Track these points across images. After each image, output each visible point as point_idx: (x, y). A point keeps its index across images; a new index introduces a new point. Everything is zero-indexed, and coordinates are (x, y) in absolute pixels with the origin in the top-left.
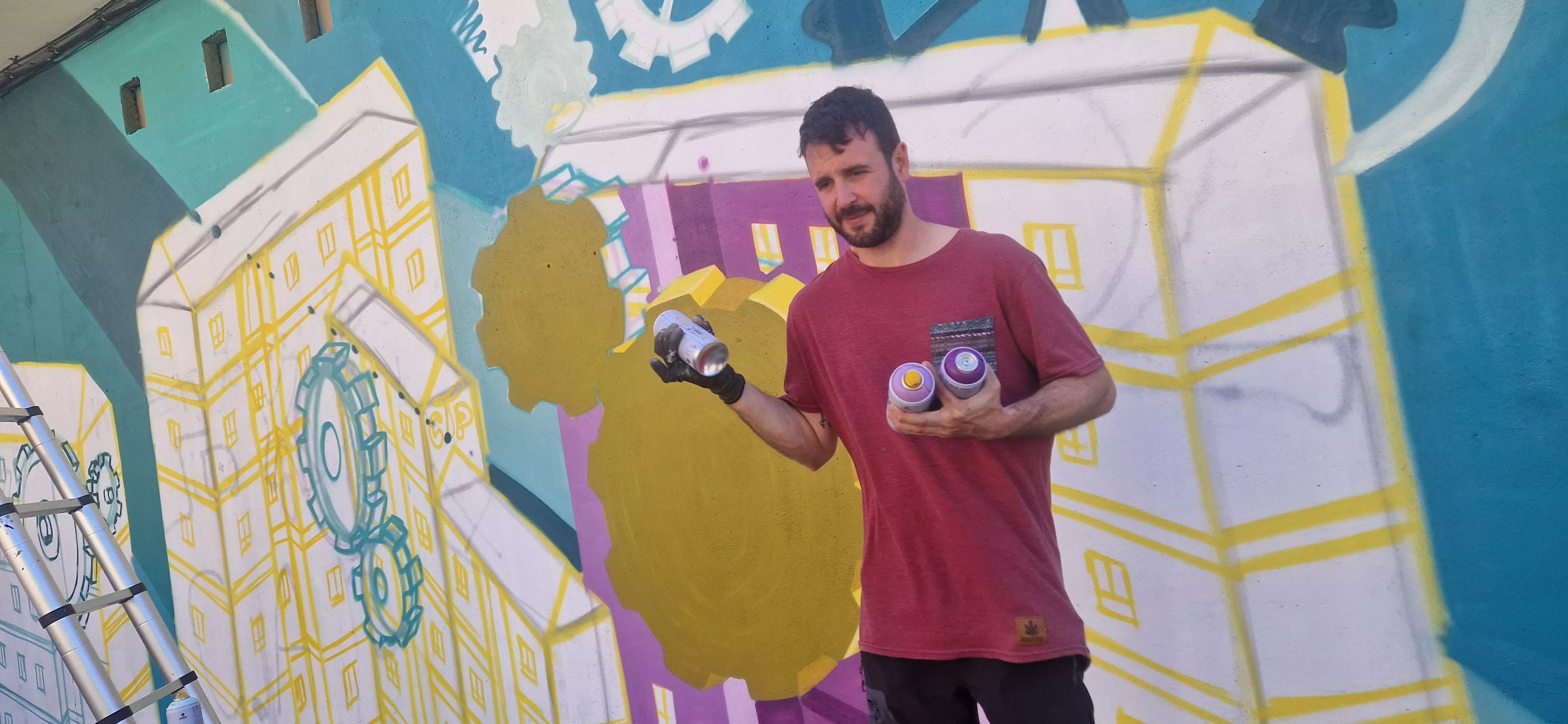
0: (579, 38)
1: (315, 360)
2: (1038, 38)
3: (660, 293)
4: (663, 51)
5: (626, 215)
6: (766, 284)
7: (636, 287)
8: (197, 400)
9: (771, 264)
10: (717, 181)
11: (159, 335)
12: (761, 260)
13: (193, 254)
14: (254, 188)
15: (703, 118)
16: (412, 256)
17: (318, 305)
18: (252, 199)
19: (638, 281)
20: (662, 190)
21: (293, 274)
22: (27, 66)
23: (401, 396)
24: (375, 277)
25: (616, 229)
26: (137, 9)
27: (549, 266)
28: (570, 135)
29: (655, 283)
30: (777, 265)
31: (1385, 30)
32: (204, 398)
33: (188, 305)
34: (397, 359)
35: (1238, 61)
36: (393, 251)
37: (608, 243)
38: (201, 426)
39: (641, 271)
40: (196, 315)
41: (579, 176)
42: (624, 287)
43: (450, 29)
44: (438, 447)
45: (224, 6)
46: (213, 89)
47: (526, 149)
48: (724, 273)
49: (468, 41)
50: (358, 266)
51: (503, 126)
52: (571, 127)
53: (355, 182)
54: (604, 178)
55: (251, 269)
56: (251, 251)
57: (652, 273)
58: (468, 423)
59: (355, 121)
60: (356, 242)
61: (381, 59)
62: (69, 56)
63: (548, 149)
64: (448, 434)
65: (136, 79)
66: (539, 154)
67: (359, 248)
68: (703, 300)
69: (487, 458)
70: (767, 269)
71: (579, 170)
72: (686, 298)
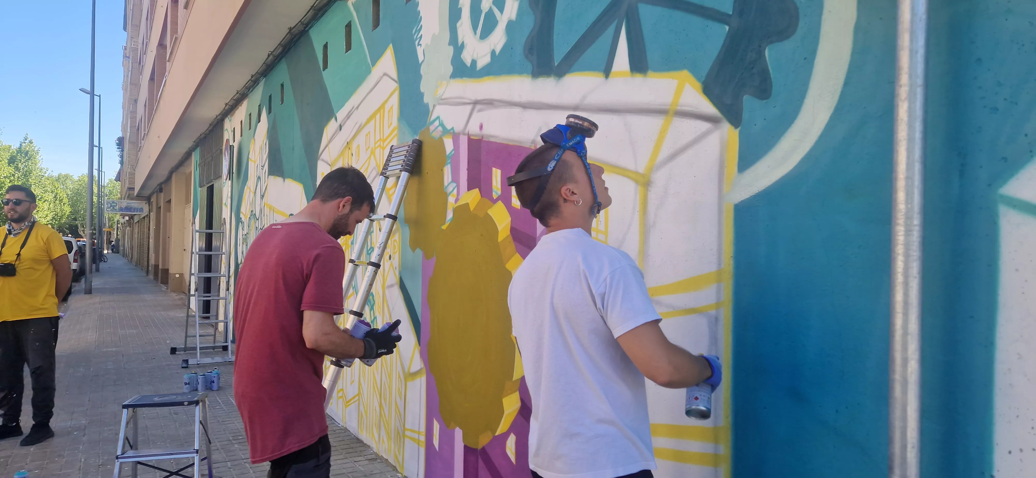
0: (450, 44)
2: (609, 76)
3: (459, 199)
4: (475, 57)
5: (453, 151)
6: (494, 205)
7: (452, 193)
9: (497, 192)
10: (484, 139)
12: (493, 191)
13: (334, 137)
14: (352, 107)
15: (484, 100)
18: (351, 113)
19: (453, 190)
20: (465, 138)
21: (358, 156)
22: (297, 32)
24: (378, 162)
25: (450, 158)
26: (327, 7)
27: (428, 173)
28: (442, 100)
29: (458, 192)
30: (499, 195)
31: (765, 101)
35: (692, 109)
37: (446, 165)
39: (455, 184)
41: (441, 124)
42: (448, 192)
43: (412, 31)
44: (387, 261)
45: (352, 8)
46: (346, 52)
47: (427, 105)
48: (481, 194)
49: (416, 39)
50: (375, 157)
51: (422, 89)
52: (442, 95)
53: (379, 110)
54: (449, 127)
55: (347, 149)
56: (348, 141)
57: (458, 186)
58: (397, 251)
59: (382, 77)
60: (375, 143)
61: (391, 45)
62: (310, 28)
63: (434, 106)
64: (390, 255)
65: (327, 43)
66: (431, 108)
67: (376, 147)
68: (472, 208)
69: (400, 273)
70: (495, 196)
71: (442, 121)
72: (467, 205)
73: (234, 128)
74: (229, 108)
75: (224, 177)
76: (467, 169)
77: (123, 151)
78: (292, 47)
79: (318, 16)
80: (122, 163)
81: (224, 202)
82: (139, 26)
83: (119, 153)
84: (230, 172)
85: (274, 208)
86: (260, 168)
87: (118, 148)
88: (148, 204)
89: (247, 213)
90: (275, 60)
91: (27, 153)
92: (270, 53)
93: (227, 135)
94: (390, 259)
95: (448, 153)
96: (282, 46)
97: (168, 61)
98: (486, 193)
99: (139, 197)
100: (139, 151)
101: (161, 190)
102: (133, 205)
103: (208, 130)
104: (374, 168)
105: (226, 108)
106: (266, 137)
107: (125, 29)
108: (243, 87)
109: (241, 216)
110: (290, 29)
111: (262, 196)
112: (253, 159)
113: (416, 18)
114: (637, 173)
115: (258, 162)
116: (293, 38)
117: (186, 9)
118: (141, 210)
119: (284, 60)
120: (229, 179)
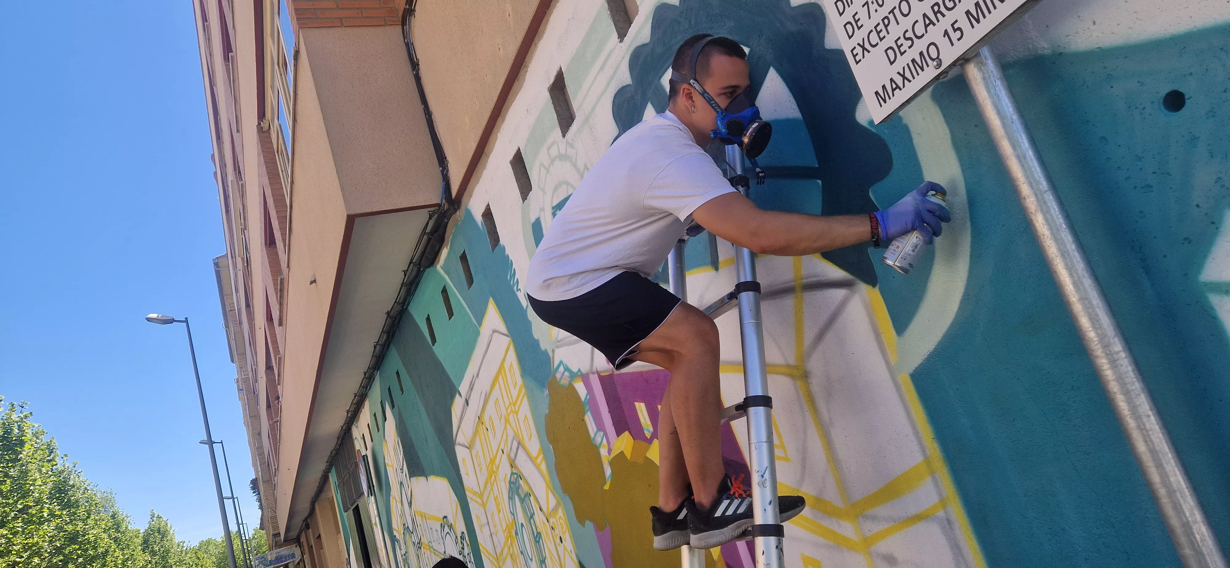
1: (510, 482)
2: (719, 268)
3: (612, 450)
5: (588, 395)
6: (650, 445)
7: (602, 445)
8: (482, 503)
9: (649, 432)
11: (464, 463)
12: (645, 430)
13: (463, 416)
14: (472, 377)
16: (525, 420)
17: (504, 448)
18: (473, 383)
19: (602, 441)
20: (596, 377)
21: (493, 429)
23: (541, 509)
24: (517, 432)
25: (587, 405)
27: (569, 428)
28: (558, 342)
29: (609, 443)
33: (468, 446)
34: (535, 486)
35: (819, 279)
36: (519, 416)
37: (586, 415)
38: (486, 520)
39: (602, 434)
40: (471, 452)
41: (567, 369)
42: (598, 444)
43: (507, 278)
44: (559, 545)
45: (442, 272)
46: (450, 319)
47: (546, 351)
48: (632, 436)
49: (514, 285)
50: (510, 425)
51: (536, 337)
52: (558, 336)
53: (499, 372)
54: (575, 370)
55: (481, 425)
56: (479, 414)
57: (606, 434)
58: (566, 531)
59: (492, 336)
60: (507, 409)
61: (491, 298)
62: (408, 304)
63: (553, 351)
64: (560, 537)
65: (428, 315)
66: (551, 354)
67: (508, 413)
68: (628, 455)
69: (577, 556)
70: (648, 435)
71: (566, 365)
72: (622, 453)
73: (363, 435)
74: (351, 415)
75: (366, 494)
76: (609, 412)
77: (259, 494)
78: (396, 329)
79: (412, 291)
80: (261, 507)
81: (373, 522)
82: (244, 354)
83: (256, 497)
84: (370, 487)
85: (424, 513)
86: (399, 471)
87: (254, 492)
88: (298, 546)
89: (399, 529)
90: (383, 348)
91: (159, 531)
92: (376, 344)
93: (358, 445)
94: (562, 542)
95: (583, 399)
96: (386, 333)
97: (278, 385)
98: (637, 433)
99: (287, 541)
100: (274, 490)
101: (307, 527)
102: (282, 553)
103: (337, 445)
104: (514, 438)
105: (349, 415)
106: (396, 435)
107: (232, 361)
108: (360, 387)
109: (395, 533)
110: (388, 313)
111: (410, 504)
112: (390, 464)
113: (506, 263)
114: (788, 366)
115: (395, 466)
116: (394, 321)
117: (282, 326)
118: (293, 555)
119: (392, 345)
120: (371, 495)
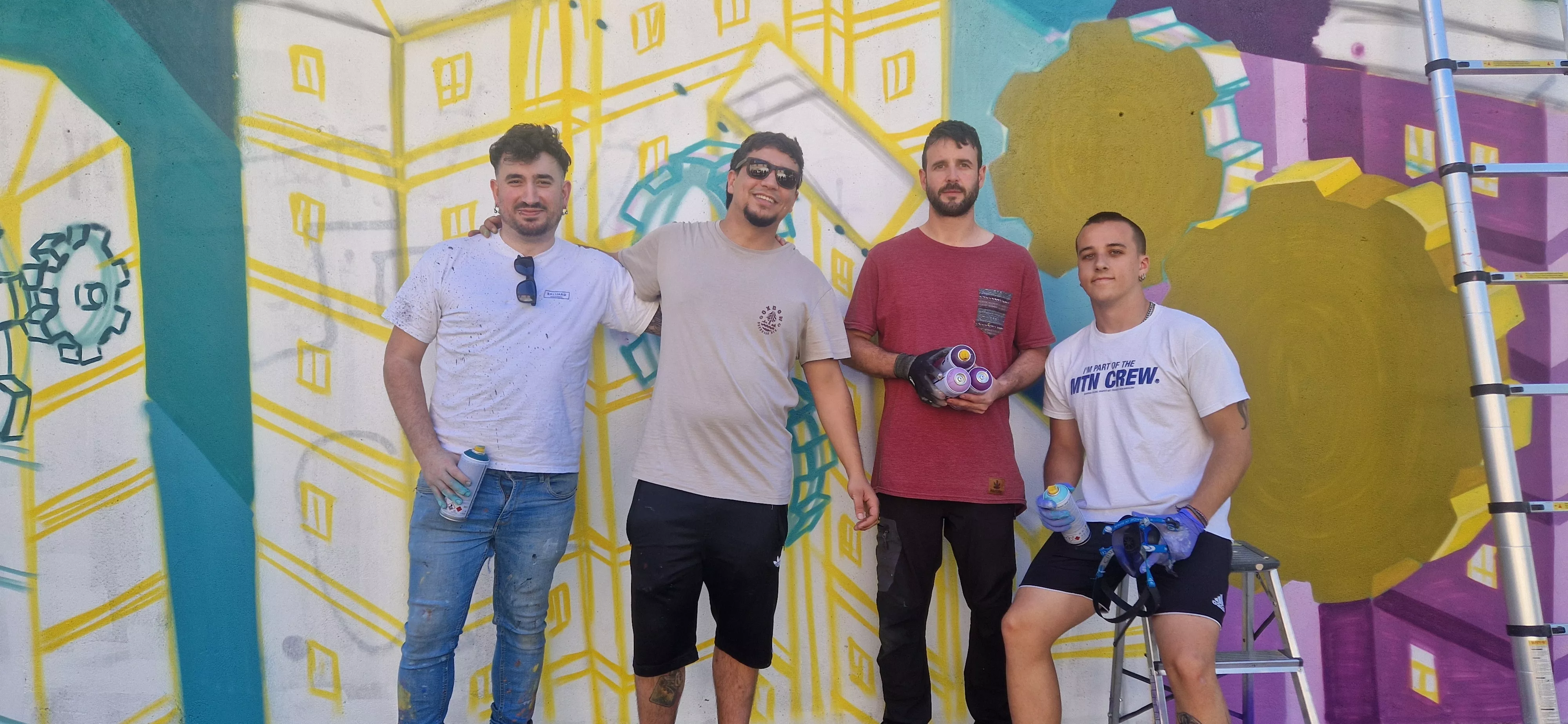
1: (675, 160)
3: (1274, 173)
5: (1247, 80)
6: (1410, 188)
7: (1243, 161)
8: (380, 173)
9: (1420, 169)
10: (1372, 72)
11: (294, 62)
12: (1410, 164)
16: (895, 58)
17: (697, 85)
19: (1247, 155)
21: (649, 30)
23: (839, 230)
24: (820, 69)
25: (1229, 93)
27: (1121, 115)
29: (1270, 159)
30: (1428, 172)
32: (398, 174)
33: (382, 25)
34: (840, 182)
36: (859, 44)
37: (1215, 105)
38: (386, 213)
39: (1254, 146)
40: (402, 45)
42: (1227, 158)
48: (1361, 167)
57: (1269, 150)
68: (1327, 191)
70: (1414, 173)
72: (1308, 184)
95: (1222, 82)
